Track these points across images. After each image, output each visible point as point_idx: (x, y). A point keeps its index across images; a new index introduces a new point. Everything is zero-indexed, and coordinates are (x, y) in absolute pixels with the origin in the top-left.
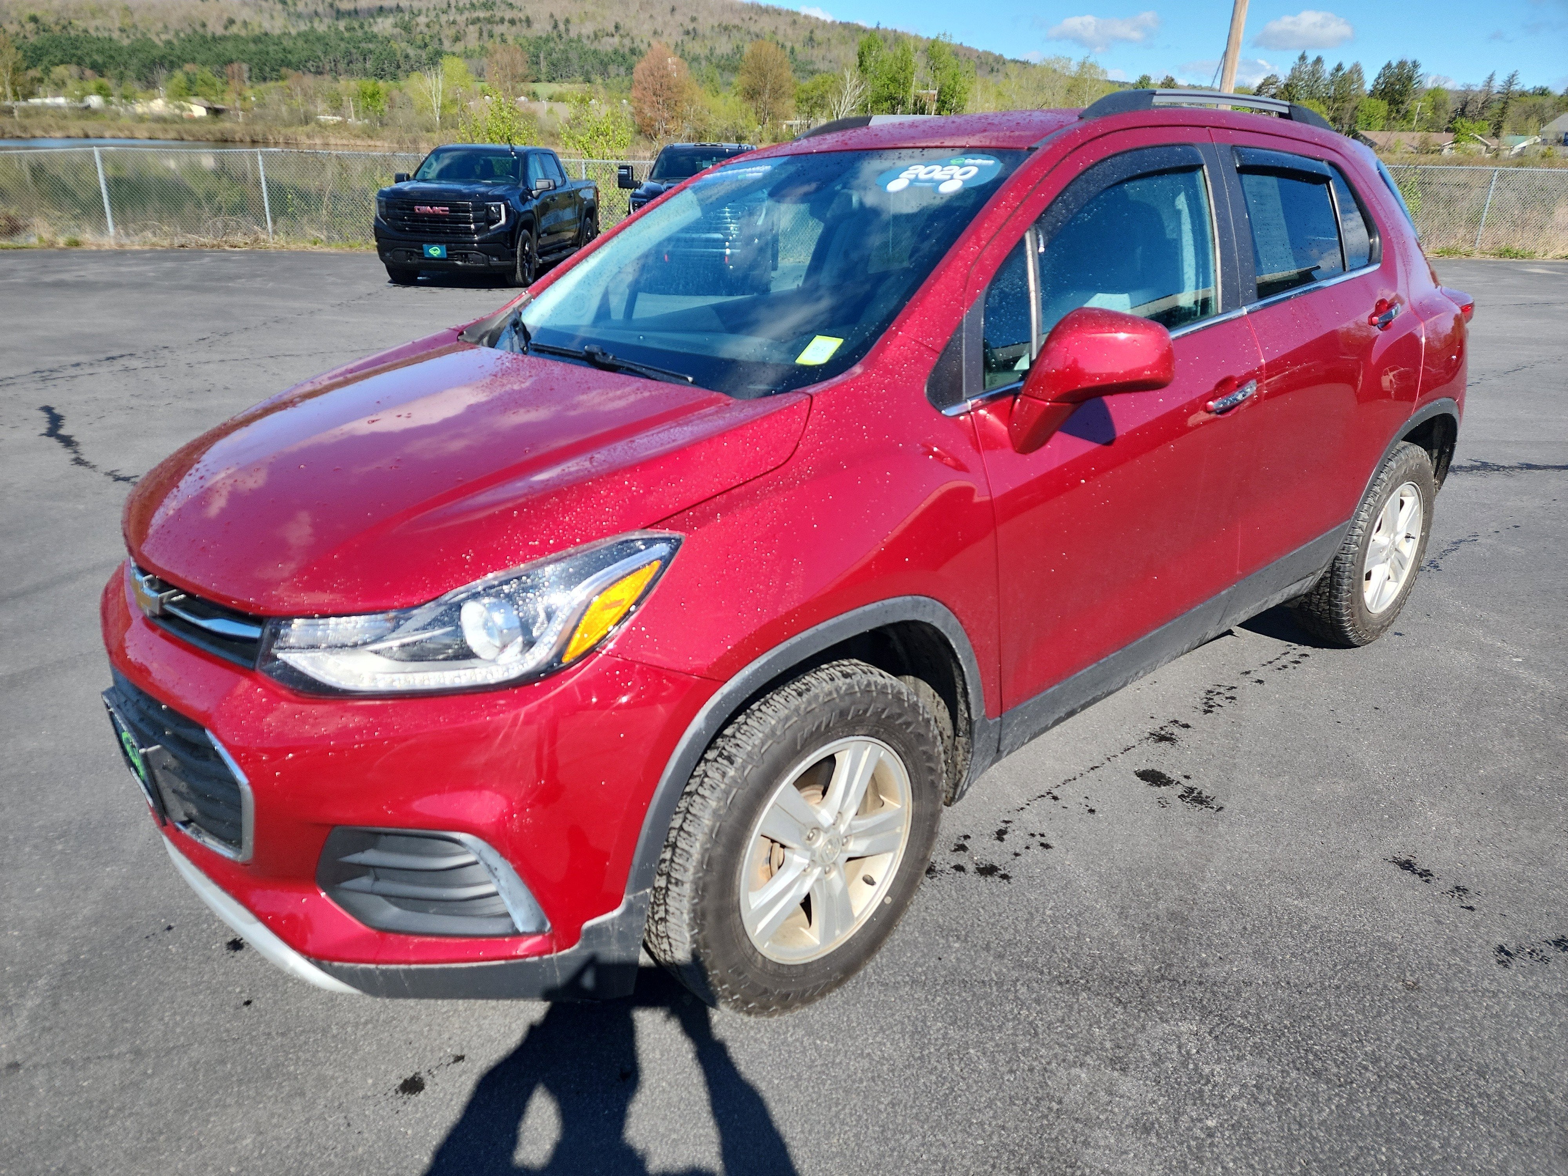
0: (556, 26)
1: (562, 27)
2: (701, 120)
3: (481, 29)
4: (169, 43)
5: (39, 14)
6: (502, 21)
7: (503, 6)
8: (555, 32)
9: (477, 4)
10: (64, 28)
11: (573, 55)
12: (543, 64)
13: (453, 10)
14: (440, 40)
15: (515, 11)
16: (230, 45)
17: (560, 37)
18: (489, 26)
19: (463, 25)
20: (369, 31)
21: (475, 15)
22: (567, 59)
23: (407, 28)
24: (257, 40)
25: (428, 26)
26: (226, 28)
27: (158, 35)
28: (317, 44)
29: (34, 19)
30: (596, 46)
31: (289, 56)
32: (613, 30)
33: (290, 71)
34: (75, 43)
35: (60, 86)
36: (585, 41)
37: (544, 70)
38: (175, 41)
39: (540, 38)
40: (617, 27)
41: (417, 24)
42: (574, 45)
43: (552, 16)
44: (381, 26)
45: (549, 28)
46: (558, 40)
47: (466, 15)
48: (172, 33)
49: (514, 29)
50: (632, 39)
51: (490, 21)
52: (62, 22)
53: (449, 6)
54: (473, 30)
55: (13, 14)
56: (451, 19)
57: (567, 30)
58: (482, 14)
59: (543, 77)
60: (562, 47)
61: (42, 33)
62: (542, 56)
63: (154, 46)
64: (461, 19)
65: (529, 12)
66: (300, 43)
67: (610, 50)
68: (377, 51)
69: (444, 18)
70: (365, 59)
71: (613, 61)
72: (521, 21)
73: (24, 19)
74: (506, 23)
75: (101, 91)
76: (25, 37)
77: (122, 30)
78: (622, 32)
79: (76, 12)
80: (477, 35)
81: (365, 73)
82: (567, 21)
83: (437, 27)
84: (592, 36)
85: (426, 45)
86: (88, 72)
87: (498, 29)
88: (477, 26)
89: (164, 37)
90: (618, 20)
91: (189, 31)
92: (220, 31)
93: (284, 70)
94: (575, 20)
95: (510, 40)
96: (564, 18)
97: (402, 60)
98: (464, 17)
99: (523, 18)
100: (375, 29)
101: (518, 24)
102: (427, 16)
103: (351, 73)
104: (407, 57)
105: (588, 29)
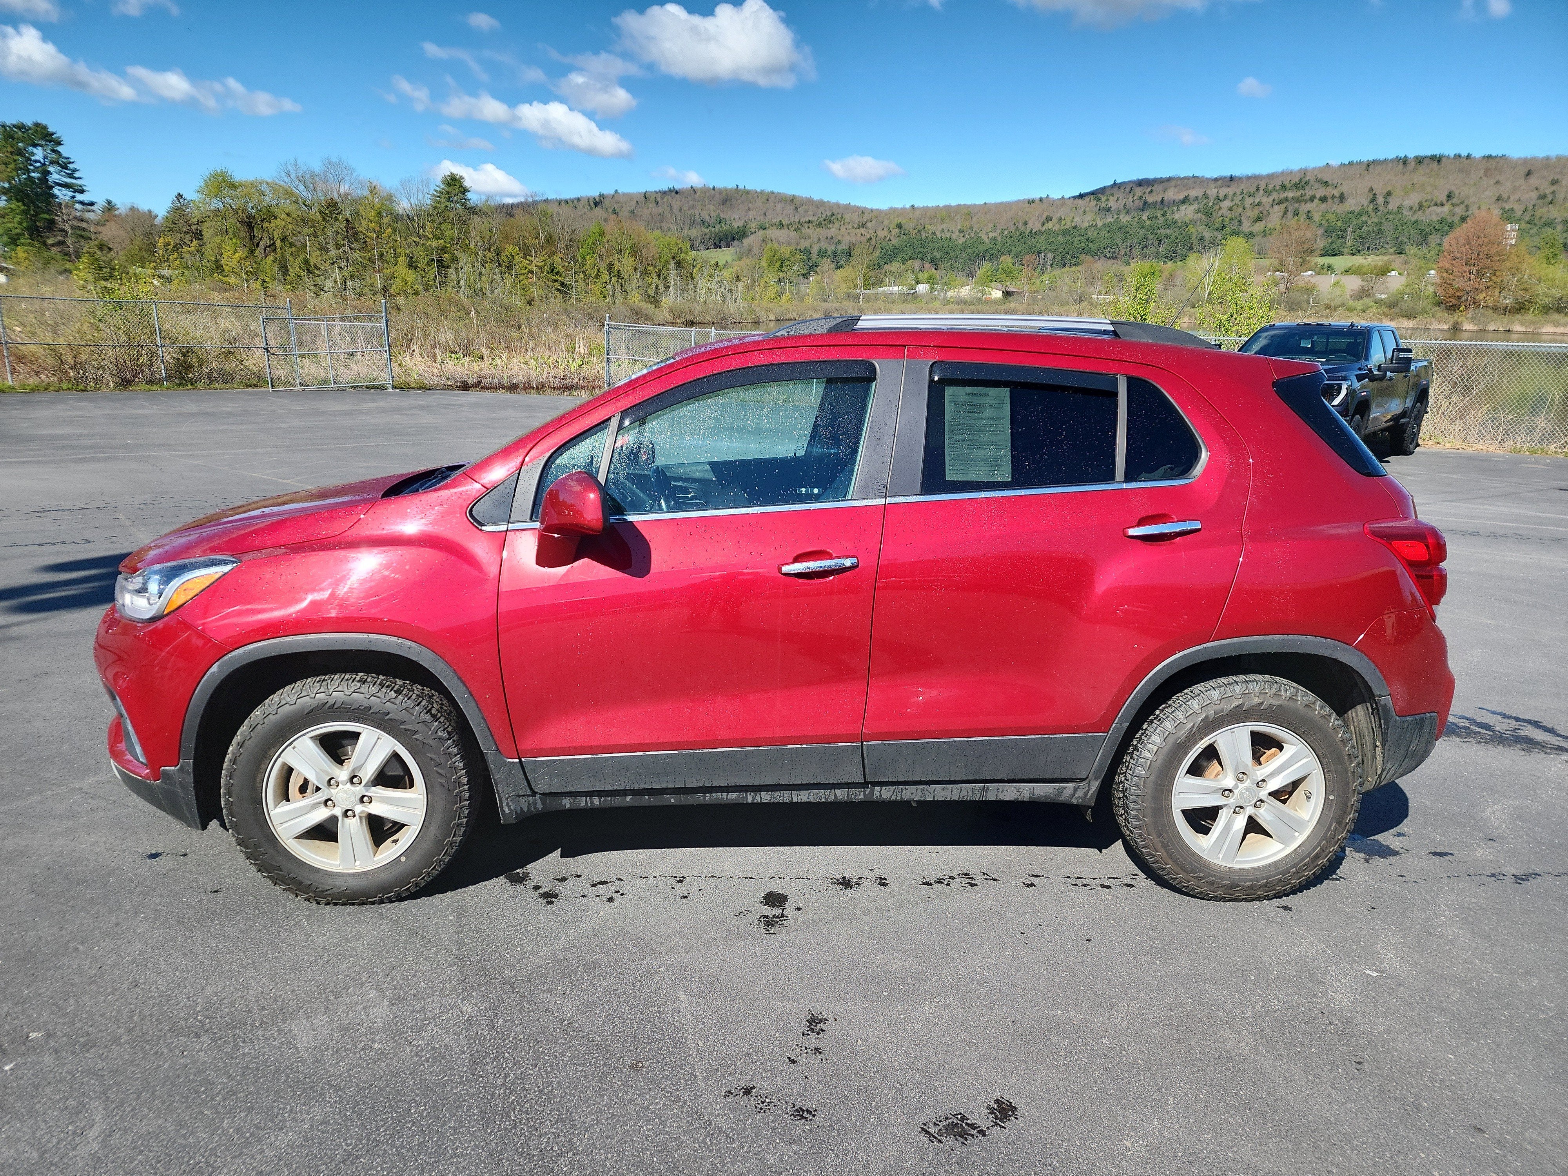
0: (1373, 200)
1: (1380, 200)
2: (1526, 290)
3: (1286, 208)
4: (994, 239)
5: (903, 222)
6: (1312, 199)
7: (1317, 185)
8: (1371, 206)
9: (1288, 185)
10: (919, 231)
11: (1387, 227)
12: (1349, 236)
13: (1261, 192)
14: (1240, 221)
15: (1330, 189)
16: (1042, 239)
17: (1376, 210)
18: (1296, 205)
19: (1268, 206)
20: (1170, 218)
21: (1283, 195)
22: (1380, 231)
23: (1208, 213)
24: (1066, 233)
25: (1231, 209)
26: (1043, 225)
27: (987, 233)
28: (1118, 234)
29: (899, 226)
30: (1419, 216)
31: (1091, 245)
32: (1443, 198)
33: (1089, 258)
34: (923, 243)
35: (898, 277)
36: (1405, 212)
37: (1349, 244)
38: (999, 238)
39: (1352, 212)
40: (1449, 196)
41: (1220, 208)
42: (1391, 217)
43: (1371, 190)
44: (1183, 213)
45: (1365, 202)
46: (1373, 214)
47: (1275, 195)
48: (999, 231)
49: (1324, 205)
50: (1467, 207)
51: (1297, 200)
52: (920, 227)
53: (1258, 189)
54: (1278, 210)
55: (886, 223)
56: (1257, 201)
57: (1386, 203)
58: (1290, 194)
59: (1346, 250)
60: (1376, 220)
61: (902, 236)
62: (1350, 230)
63: (982, 243)
64: (1267, 201)
65: (1345, 189)
66: (1103, 232)
67: (1435, 219)
68: (1173, 237)
69: (1249, 201)
70: (1160, 243)
71: (1437, 231)
72: (1333, 197)
73: (892, 226)
74: (1316, 201)
75: (930, 280)
76: (890, 240)
77: (960, 231)
78: (1454, 201)
79: (931, 219)
80: (1281, 214)
81: (1157, 256)
82: (1389, 194)
83: (1240, 210)
84: (1416, 207)
85: (1224, 227)
86: (927, 265)
87: (1305, 207)
88: (1283, 206)
89: (991, 235)
90: (1453, 188)
91: (1013, 229)
92: (1037, 227)
93: (1082, 257)
94: (1398, 192)
95: (1317, 217)
96: (1385, 191)
97: (1196, 242)
98: (1271, 199)
99: (1337, 195)
100: (1176, 216)
101: (1330, 200)
102: (1232, 200)
103: (1144, 257)
104: (1202, 239)
105: (1413, 199)
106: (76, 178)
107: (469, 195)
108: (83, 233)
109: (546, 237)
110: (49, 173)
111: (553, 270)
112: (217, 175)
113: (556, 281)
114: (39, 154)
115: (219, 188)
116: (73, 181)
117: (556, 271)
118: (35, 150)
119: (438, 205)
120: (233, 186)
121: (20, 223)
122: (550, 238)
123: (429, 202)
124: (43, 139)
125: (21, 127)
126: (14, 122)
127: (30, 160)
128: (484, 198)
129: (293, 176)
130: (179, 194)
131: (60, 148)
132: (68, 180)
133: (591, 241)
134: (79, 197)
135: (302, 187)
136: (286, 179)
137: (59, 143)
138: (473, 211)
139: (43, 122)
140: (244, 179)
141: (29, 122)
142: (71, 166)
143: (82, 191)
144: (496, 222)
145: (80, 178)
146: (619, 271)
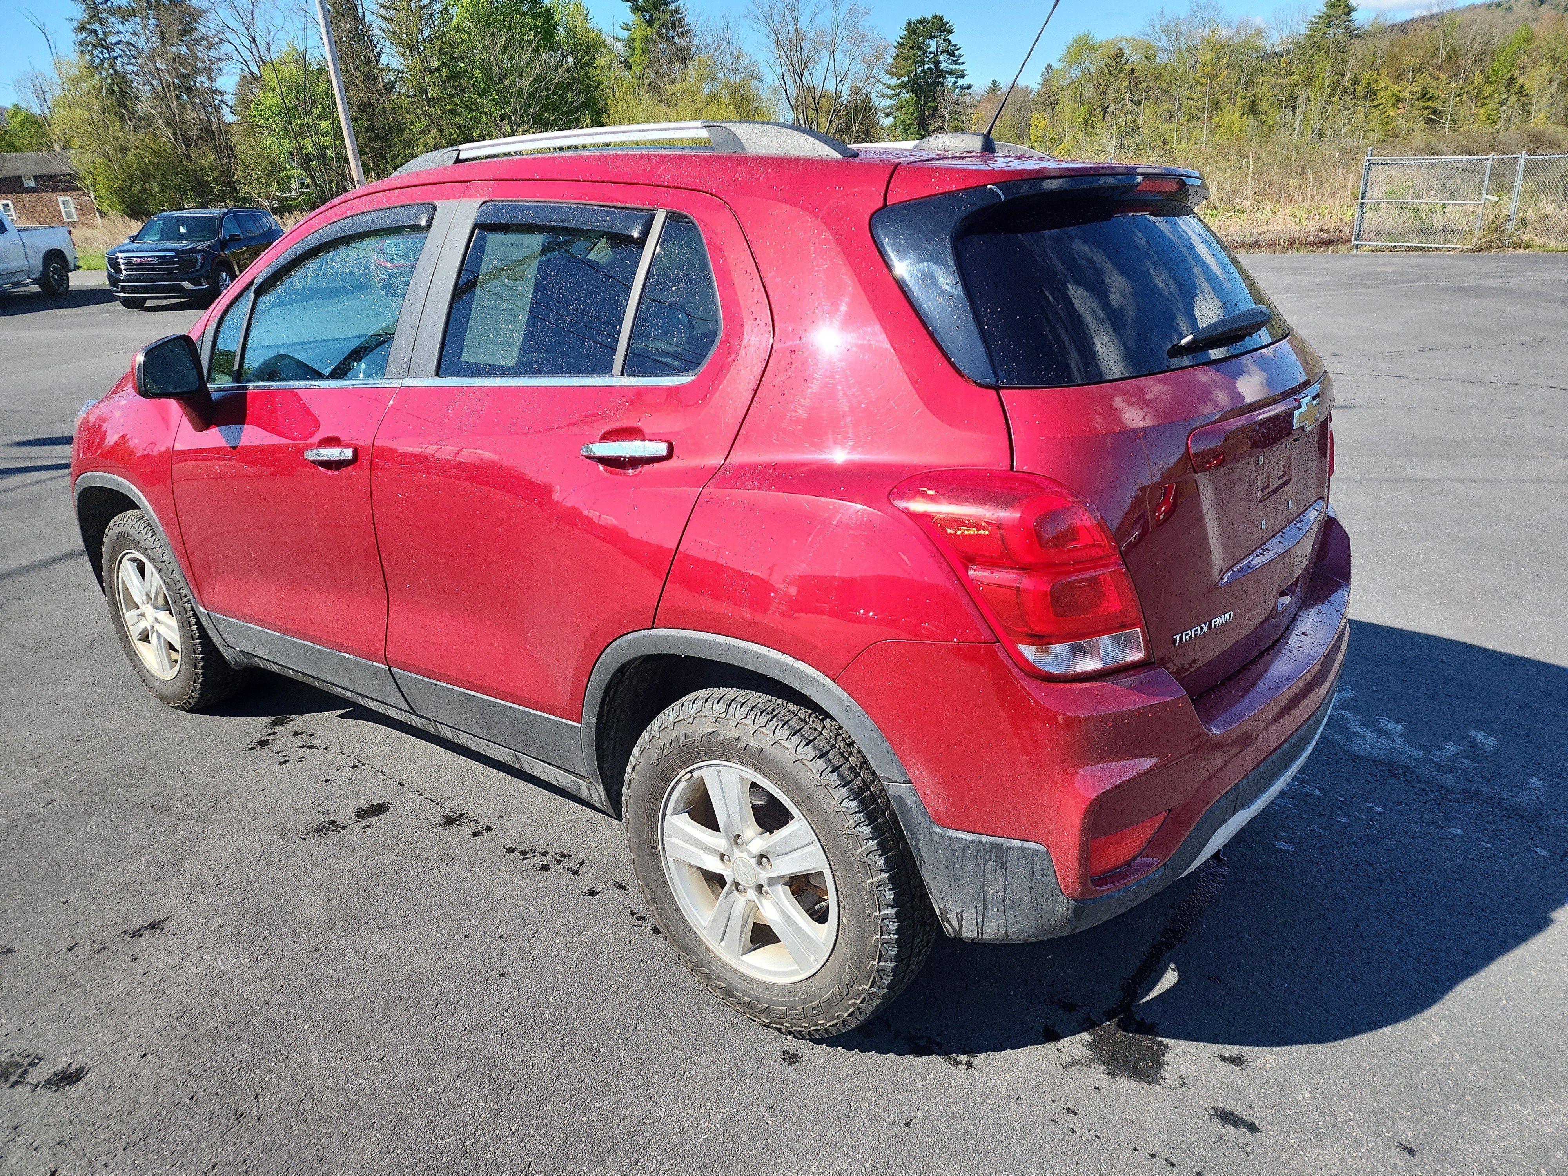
106: (960, 64)
107: (1354, 15)
108: (958, 117)
109: (1448, 53)
110: (940, 62)
111: (1424, 95)
112: (1080, 39)
113: (1427, 108)
114: (933, 45)
115: (1080, 53)
116: (957, 67)
117: (1428, 96)
118: (931, 42)
119: (1314, 33)
120: (1094, 49)
121: (912, 114)
122: (1455, 53)
123: (1303, 32)
124: (938, 29)
125: (922, 22)
126: (918, 18)
127: (927, 52)
128: (1373, 15)
129: (1157, 27)
130: (1049, 65)
131: (950, 37)
132: (953, 67)
133: (1510, 51)
134: (961, 82)
135: (1164, 38)
136: (1150, 32)
137: (951, 32)
138: (1355, 35)
139: (939, 13)
140: (1105, 40)
141: (929, 17)
142: (957, 53)
143: (963, 76)
144: (1384, 44)
145: (963, 63)
146: (1522, 86)
